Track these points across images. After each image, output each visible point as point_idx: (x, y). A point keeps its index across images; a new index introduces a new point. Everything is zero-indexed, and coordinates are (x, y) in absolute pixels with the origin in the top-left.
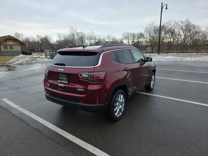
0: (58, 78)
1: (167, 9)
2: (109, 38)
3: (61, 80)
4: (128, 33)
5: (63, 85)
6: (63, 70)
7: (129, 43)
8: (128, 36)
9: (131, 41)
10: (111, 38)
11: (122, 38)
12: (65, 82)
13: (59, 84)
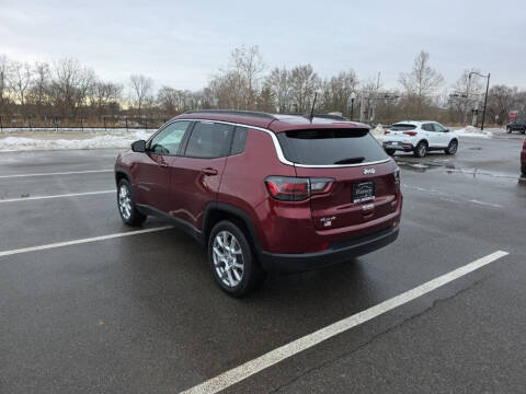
0: (356, 193)
6: (373, 171)
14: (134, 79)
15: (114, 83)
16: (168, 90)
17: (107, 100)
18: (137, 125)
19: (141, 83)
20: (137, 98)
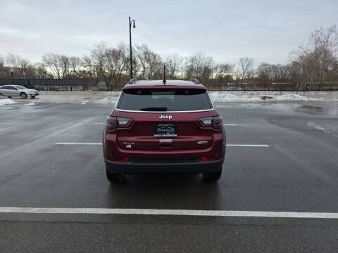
0: (156, 130)
1: (134, 27)
2: (13, 61)
3: (161, 133)
4: (52, 55)
5: (170, 140)
6: (170, 117)
7: (58, 74)
8: (56, 61)
9: (61, 71)
10: (17, 62)
11: (41, 62)
12: (171, 135)
13: (161, 140)
14: (241, 60)
15: (229, 64)
16: (265, 65)
17: (224, 74)
18: (240, 89)
19: (247, 62)
20: (242, 72)
